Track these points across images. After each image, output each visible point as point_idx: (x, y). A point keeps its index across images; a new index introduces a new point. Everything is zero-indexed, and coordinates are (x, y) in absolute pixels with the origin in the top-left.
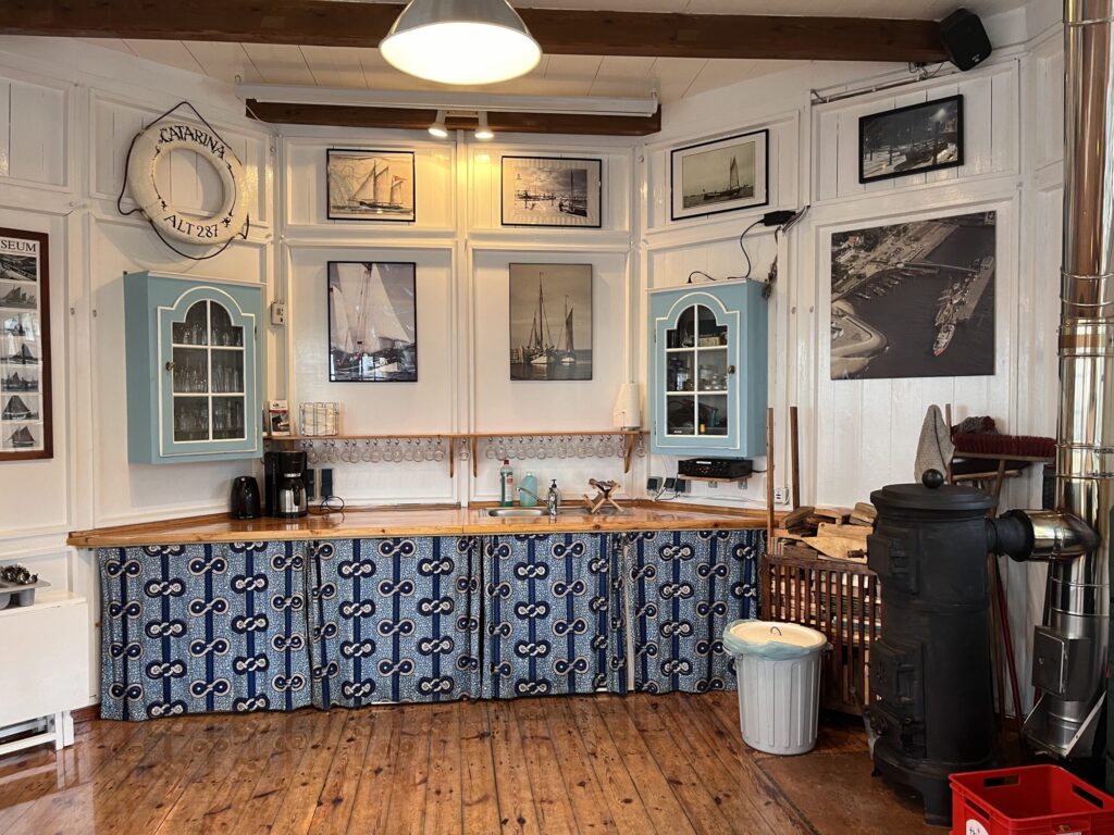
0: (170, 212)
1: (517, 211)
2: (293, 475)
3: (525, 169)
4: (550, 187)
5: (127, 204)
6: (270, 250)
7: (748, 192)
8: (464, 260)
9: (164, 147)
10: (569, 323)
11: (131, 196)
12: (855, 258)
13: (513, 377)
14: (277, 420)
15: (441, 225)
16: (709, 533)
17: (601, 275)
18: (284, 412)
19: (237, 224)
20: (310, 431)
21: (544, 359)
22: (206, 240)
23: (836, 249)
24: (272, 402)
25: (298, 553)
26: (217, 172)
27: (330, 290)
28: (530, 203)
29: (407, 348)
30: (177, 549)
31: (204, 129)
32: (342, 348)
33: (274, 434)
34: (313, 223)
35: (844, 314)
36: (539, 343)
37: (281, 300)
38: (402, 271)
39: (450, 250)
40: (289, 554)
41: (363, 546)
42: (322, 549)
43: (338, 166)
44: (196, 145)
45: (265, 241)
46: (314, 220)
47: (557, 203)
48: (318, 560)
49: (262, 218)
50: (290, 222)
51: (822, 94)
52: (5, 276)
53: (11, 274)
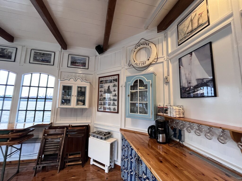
9: (136, 50)
11: (130, 62)
14: (165, 110)
18: (167, 108)
22: (143, 65)
26: (148, 49)
27: (180, 67)
31: (146, 42)
32: (184, 85)
37: (168, 75)
39: (230, 23)
43: (180, 27)
44: (143, 46)
45: (163, 61)
46: (175, 49)
50: (170, 52)
52: (113, 82)
53: (114, 82)
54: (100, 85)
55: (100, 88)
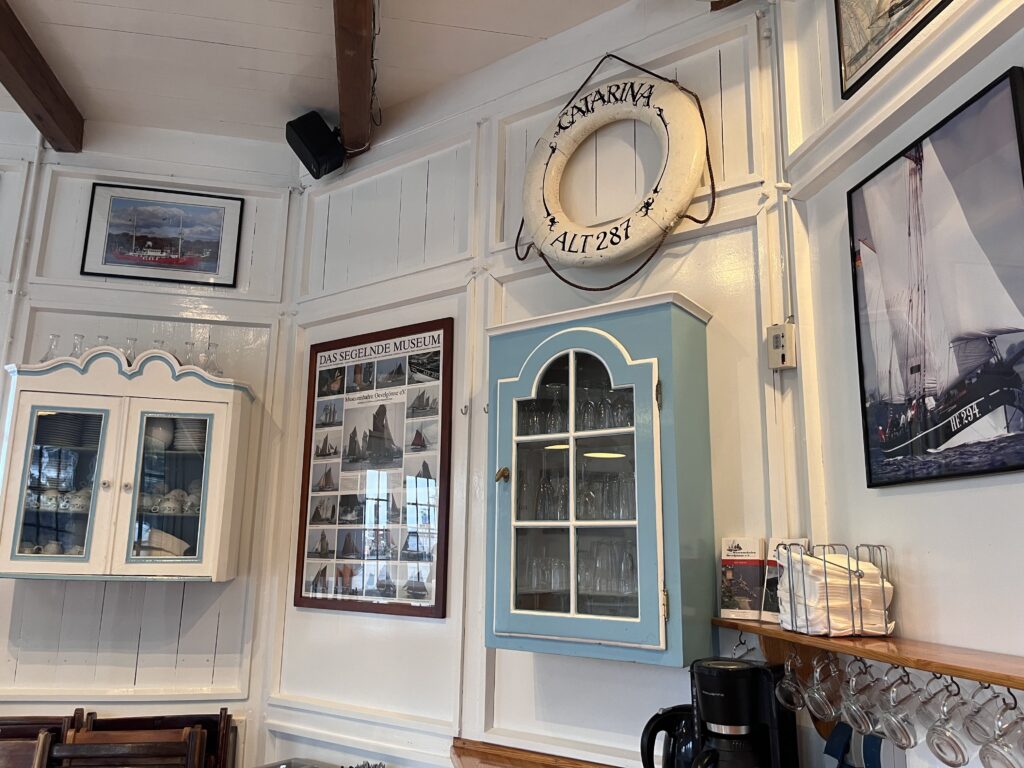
5: (526, 242)
6: (769, 223)
9: (563, 138)
19: (671, 205)
22: (611, 250)
27: (855, 255)
31: (630, 77)
44: (612, 109)
50: (792, 146)
52: (412, 381)
53: (419, 376)
54: (317, 399)
55: (318, 426)
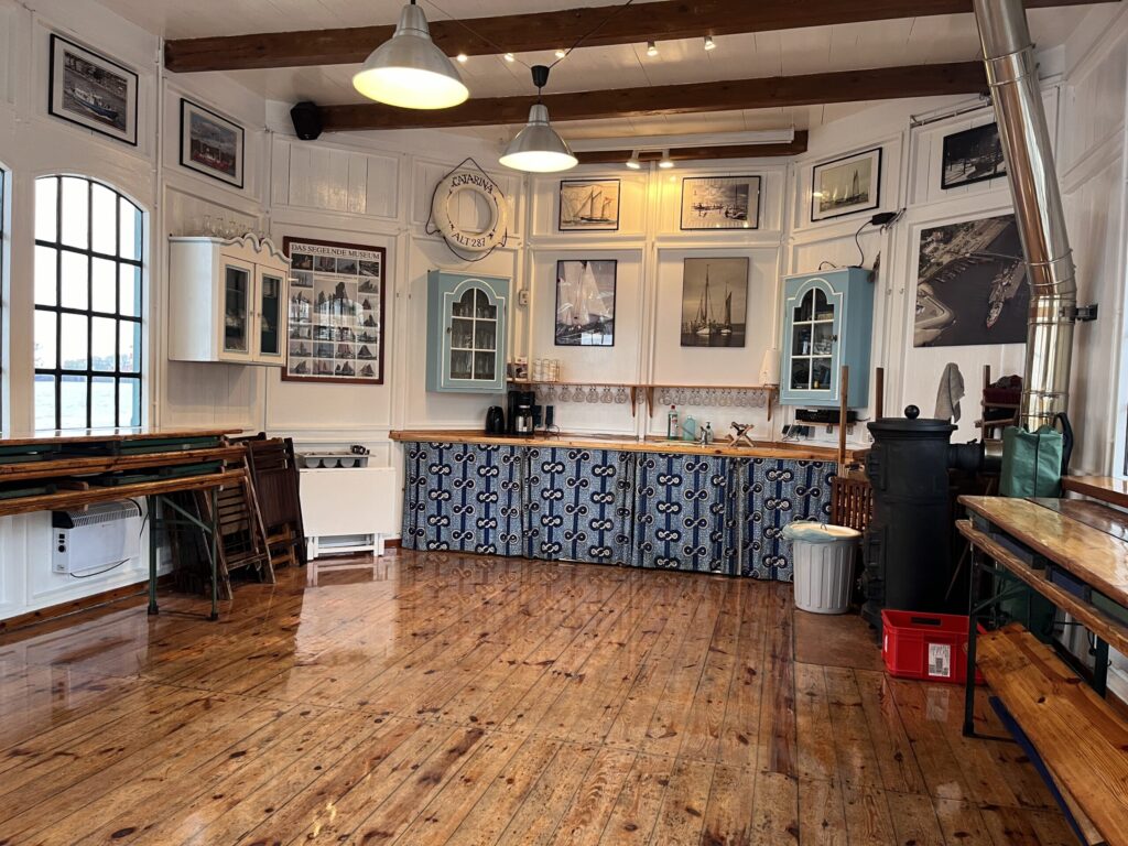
0: (456, 231)
1: (693, 218)
2: (524, 407)
3: (701, 186)
4: (719, 199)
5: (431, 227)
6: (521, 253)
7: (865, 198)
8: (651, 257)
9: (455, 189)
10: (728, 303)
11: (434, 222)
12: (936, 249)
13: (683, 344)
14: (519, 371)
15: (637, 232)
16: (806, 463)
17: (756, 265)
18: (524, 365)
19: (498, 237)
20: (538, 378)
21: (706, 331)
22: (477, 248)
23: (924, 242)
24: (517, 358)
25: (518, 454)
26: (487, 202)
27: (558, 281)
28: (703, 212)
29: (607, 322)
30: (448, 446)
31: (481, 175)
32: (564, 321)
33: (517, 379)
34: (549, 234)
35: (926, 294)
36: (704, 318)
37: (526, 288)
38: (608, 265)
39: (641, 250)
40: (512, 455)
41: (558, 453)
42: (532, 454)
43: (567, 192)
44: (475, 186)
45: (517, 247)
46: (550, 233)
47: (724, 211)
48: (529, 459)
49: (516, 232)
50: (534, 233)
51: (918, 119)
52: (361, 273)
